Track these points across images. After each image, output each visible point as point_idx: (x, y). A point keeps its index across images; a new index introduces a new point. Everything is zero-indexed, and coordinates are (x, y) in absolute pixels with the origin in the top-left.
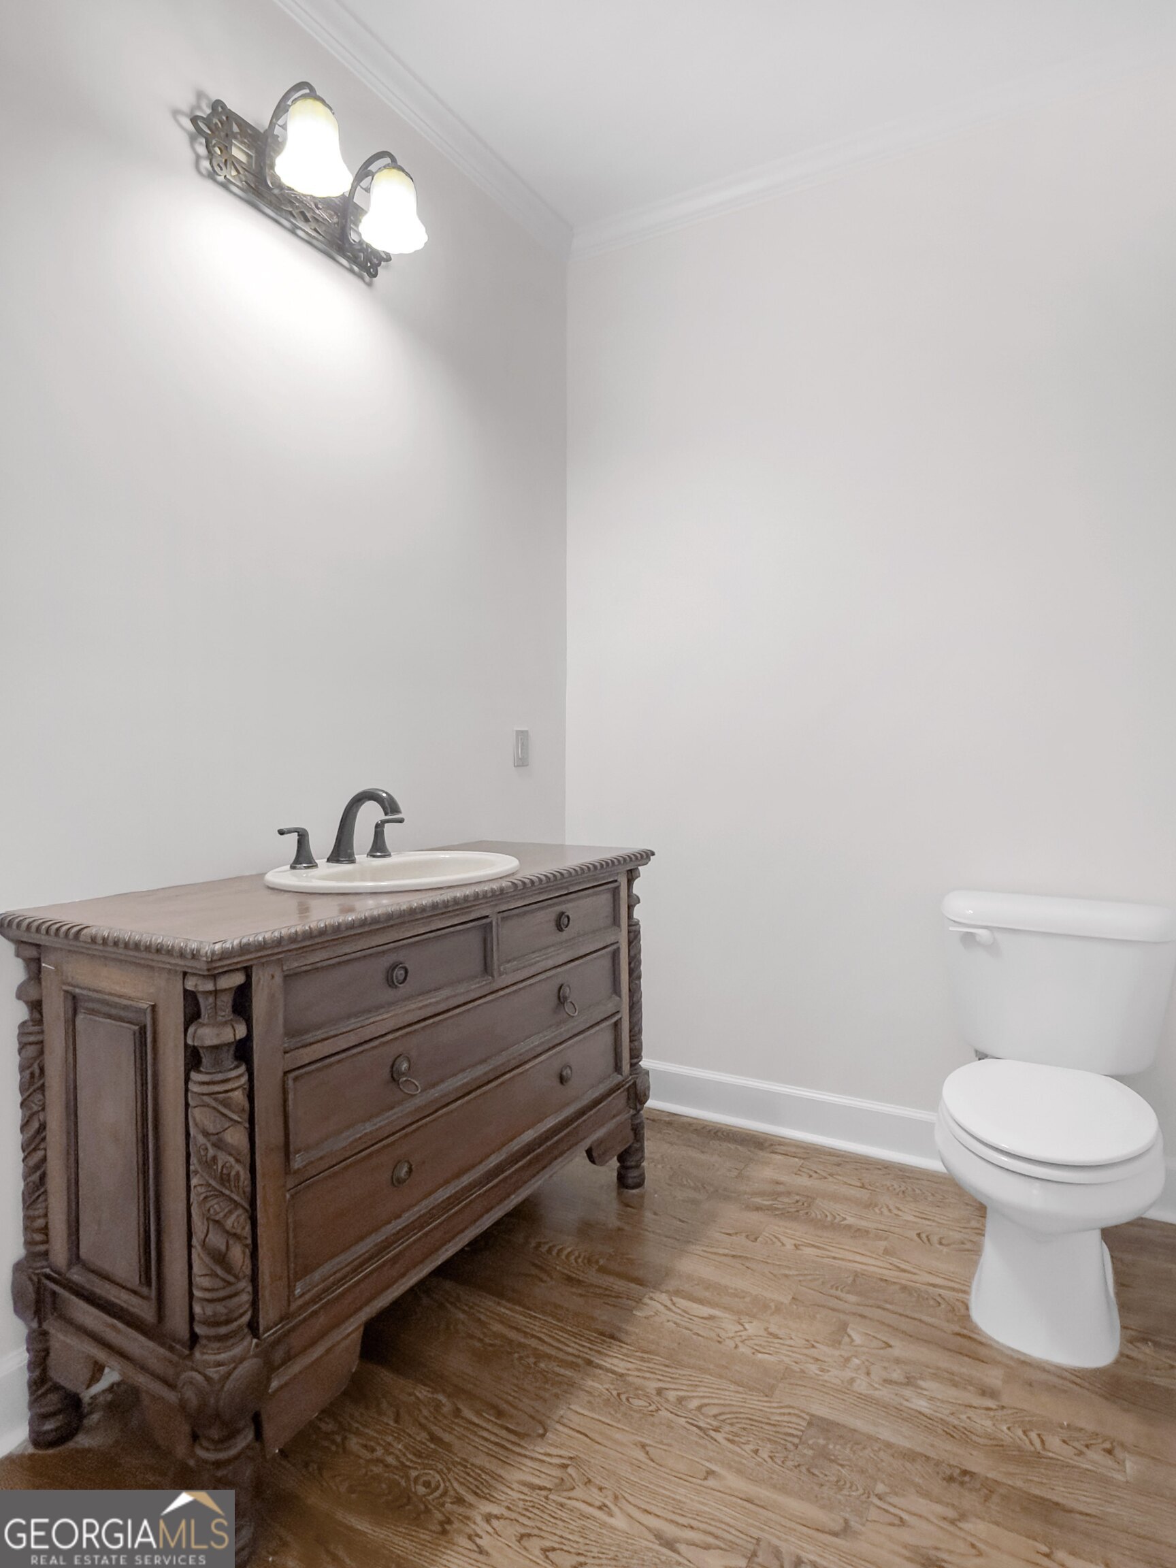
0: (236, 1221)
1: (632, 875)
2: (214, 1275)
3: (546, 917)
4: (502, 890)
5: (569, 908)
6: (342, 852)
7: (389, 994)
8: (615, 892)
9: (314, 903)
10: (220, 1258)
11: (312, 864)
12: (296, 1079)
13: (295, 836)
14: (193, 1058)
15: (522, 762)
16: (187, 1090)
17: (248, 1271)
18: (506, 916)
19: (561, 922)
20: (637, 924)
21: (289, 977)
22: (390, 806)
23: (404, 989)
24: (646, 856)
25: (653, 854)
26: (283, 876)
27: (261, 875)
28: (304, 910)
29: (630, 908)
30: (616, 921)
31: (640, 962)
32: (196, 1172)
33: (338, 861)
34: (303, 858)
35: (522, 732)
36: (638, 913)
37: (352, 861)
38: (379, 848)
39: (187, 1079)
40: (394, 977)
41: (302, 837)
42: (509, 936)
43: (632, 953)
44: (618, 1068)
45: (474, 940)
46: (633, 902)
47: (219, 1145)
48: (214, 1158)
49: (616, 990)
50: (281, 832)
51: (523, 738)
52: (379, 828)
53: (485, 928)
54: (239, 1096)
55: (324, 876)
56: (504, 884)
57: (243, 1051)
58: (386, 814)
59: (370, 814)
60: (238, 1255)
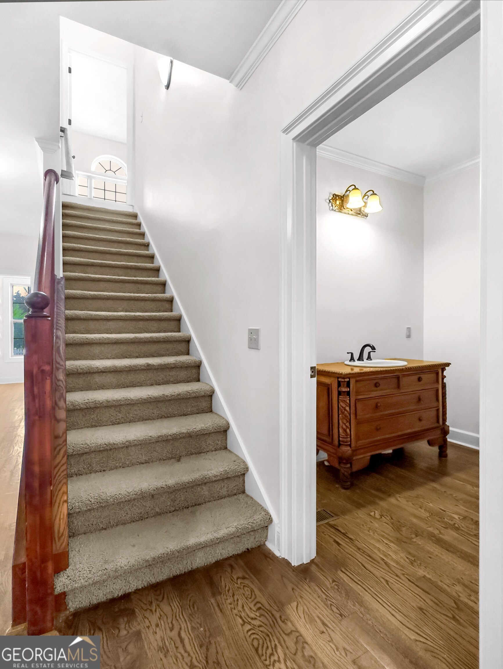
0: (348, 424)
1: (443, 370)
2: (343, 433)
3: (415, 378)
4: (403, 369)
5: (423, 376)
6: (360, 358)
7: (376, 389)
8: (437, 374)
9: (355, 368)
10: (345, 430)
11: (354, 361)
12: (358, 401)
13: (350, 354)
14: (340, 393)
15: (409, 336)
16: (338, 399)
17: (349, 434)
18: (404, 376)
19: (420, 379)
20: (445, 383)
21: (357, 381)
22: (373, 348)
23: (379, 388)
24: (448, 365)
25: (450, 364)
26: (348, 362)
27: (344, 362)
28: (352, 369)
29: (443, 379)
30: (437, 381)
31: (446, 394)
32: (340, 414)
33: (360, 360)
34: (352, 359)
35: (409, 328)
36: (445, 381)
37: (363, 361)
38: (369, 358)
39: (338, 397)
40: (376, 385)
41: (352, 354)
42: (404, 381)
43: (444, 391)
44: (438, 421)
45: (395, 380)
46: (443, 377)
47: (345, 410)
48: (344, 412)
49: (437, 400)
50: (348, 353)
51: (409, 329)
52: (369, 353)
53: (398, 378)
54: (348, 401)
55: (357, 363)
56: (403, 368)
57: (348, 393)
58: (372, 350)
59: (368, 349)
60: (348, 430)
